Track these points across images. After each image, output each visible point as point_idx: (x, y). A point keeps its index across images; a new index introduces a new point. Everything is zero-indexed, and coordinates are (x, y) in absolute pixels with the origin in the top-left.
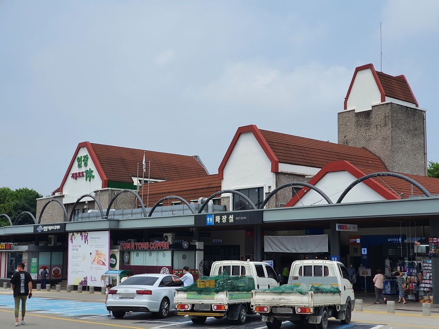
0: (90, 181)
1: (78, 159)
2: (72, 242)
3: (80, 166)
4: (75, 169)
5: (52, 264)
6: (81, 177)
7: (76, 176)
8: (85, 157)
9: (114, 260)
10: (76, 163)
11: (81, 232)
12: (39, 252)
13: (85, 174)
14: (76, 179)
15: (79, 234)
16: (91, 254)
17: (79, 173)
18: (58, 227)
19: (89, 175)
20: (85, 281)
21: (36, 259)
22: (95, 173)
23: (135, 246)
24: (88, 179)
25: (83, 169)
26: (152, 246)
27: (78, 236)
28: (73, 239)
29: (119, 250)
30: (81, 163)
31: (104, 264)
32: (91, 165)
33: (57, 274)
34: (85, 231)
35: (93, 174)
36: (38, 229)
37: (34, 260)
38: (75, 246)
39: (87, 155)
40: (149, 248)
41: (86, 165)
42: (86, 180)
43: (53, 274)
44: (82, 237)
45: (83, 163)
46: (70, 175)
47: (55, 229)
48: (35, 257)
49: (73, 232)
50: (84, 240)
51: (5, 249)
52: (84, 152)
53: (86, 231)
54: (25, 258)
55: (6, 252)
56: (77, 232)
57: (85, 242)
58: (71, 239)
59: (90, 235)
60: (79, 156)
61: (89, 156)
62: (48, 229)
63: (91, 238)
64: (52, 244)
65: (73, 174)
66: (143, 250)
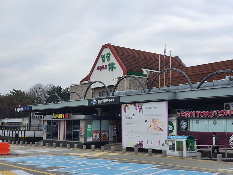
0: (112, 71)
1: (102, 56)
2: (125, 112)
3: (103, 61)
4: (100, 64)
5: (101, 130)
6: (104, 68)
7: (100, 68)
8: (107, 54)
9: (171, 127)
10: (100, 59)
11: (135, 103)
12: (92, 120)
13: (108, 66)
14: (101, 70)
15: (133, 105)
16: (146, 121)
17: (103, 66)
18: (112, 100)
19: (112, 67)
20: (141, 144)
21: (90, 126)
22: (117, 65)
23: (196, 114)
24: (111, 70)
25: (106, 63)
26: (218, 113)
27: (132, 107)
28: (127, 109)
29: (176, 118)
30: (105, 59)
31: (161, 130)
32: (113, 59)
33: (105, 137)
34: (139, 102)
35: (115, 66)
36: (92, 102)
37: (89, 127)
38: (129, 115)
39: (109, 53)
40: (215, 116)
41: (109, 60)
42: (109, 71)
43: (102, 138)
44: (136, 107)
45: (106, 59)
46: (96, 68)
47: (109, 101)
48: (89, 124)
49: (126, 104)
50: (138, 110)
51: (64, 118)
52: (107, 51)
53: (141, 102)
54: (82, 124)
55: (65, 120)
56: (131, 103)
57: (140, 111)
58: (125, 110)
59: (145, 105)
60: (103, 54)
61: (111, 53)
62: (102, 102)
63: (146, 108)
64: (99, 115)
65: (98, 68)
66: (207, 118)
